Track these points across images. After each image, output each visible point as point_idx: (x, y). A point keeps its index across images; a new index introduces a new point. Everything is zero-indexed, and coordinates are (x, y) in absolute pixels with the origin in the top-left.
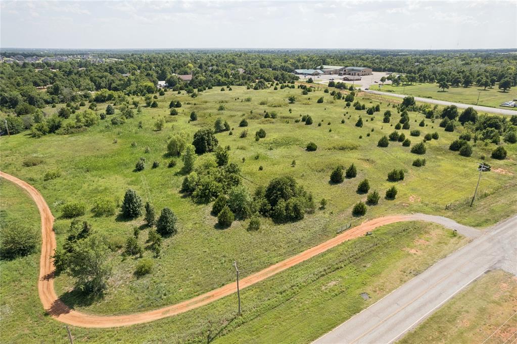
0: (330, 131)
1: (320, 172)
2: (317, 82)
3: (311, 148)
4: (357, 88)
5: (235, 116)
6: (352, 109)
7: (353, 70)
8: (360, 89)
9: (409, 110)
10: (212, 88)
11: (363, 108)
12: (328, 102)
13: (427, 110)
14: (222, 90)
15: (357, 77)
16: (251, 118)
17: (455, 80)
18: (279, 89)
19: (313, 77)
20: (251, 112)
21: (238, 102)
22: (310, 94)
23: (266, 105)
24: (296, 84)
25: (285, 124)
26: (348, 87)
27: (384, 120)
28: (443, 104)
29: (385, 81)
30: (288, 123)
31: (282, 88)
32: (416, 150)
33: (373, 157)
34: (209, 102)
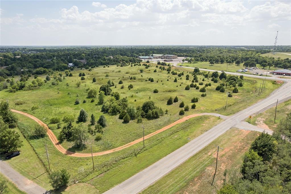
0: (163, 84)
1: (162, 100)
2: (152, 62)
3: (156, 92)
4: (172, 65)
5: (115, 79)
6: (171, 75)
7: (168, 56)
8: (173, 66)
9: (197, 74)
10: (98, 66)
11: (176, 74)
12: (159, 72)
13: (205, 74)
14: (104, 67)
15: (170, 60)
16: (124, 80)
17: (217, 60)
18: (133, 66)
19: (149, 60)
20: (123, 77)
21: (114, 73)
22: (149, 68)
23: (129, 74)
24: (142, 64)
25: (141, 82)
26: (167, 65)
27: (186, 79)
28: (212, 71)
29: (184, 61)
31: (134, 66)
32: (202, 90)
33: (184, 94)
34: (99, 73)
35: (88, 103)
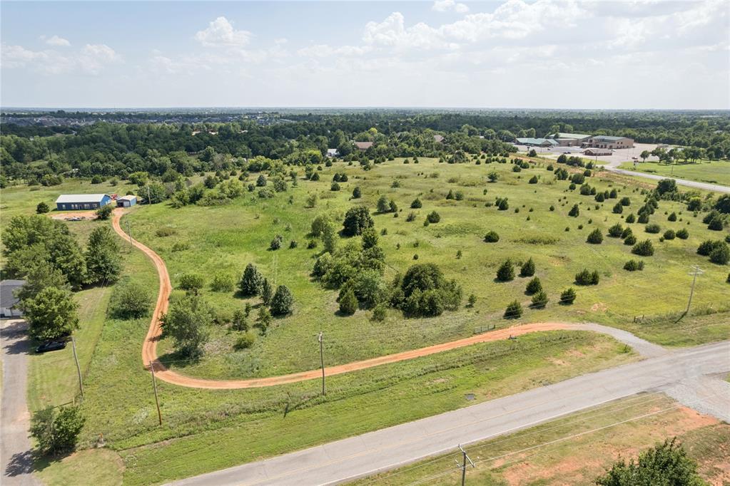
0: (528, 219)
1: (489, 266)
2: (542, 156)
3: (491, 239)
4: (599, 166)
5: (410, 195)
6: (575, 193)
7: (603, 140)
8: (602, 167)
9: (663, 199)
10: (393, 160)
11: (593, 193)
12: (544, 183)
13: (694, 199)
14: (406, 162)
15: (606, 151)
16: (429, 199)
18: (483, 163)
19: (537, 149)
20: (432, 191)
21: (420, 178)
22: (524, 172)
23: (455, 184)
24: (512, 157)
25: (471, 208)
26: (585, 164)
27: (614, 210)
29: (647, 156)
30: (475, 206)
31: (487, 162)
32: (639, 250)
33: (572, 254)
34: (384, 177)
35: (300, 249)
